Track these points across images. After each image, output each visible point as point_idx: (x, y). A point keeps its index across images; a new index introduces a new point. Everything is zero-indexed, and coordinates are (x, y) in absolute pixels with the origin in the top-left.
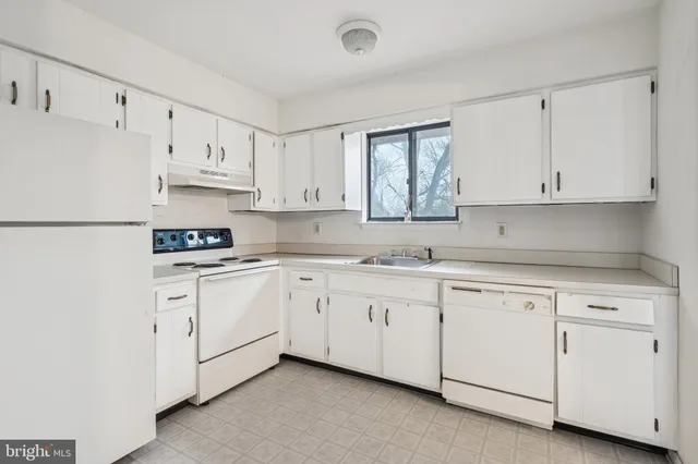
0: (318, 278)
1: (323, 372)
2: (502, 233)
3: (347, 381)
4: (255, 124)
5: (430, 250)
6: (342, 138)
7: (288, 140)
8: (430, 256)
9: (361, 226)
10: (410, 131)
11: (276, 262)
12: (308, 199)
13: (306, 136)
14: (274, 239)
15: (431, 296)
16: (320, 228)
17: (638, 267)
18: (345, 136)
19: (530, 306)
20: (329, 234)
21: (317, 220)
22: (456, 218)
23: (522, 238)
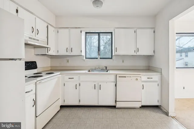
0: (76, 78)
1: (77, 108)
2: (123, 62)
3: (86, 109)
4: (49, 23)
5: (106, 67)
6: (81, 32)
7: (60, 30)
8: (106, 69)
9: (84, 60)
10: (99, 34)
11: (59, 73)
12: (68, 51)
13: (67, 30)
14: (49, 65)
15: (113, 80)
16: (69, 61)
17: (149, 69)
18: (82, 32)
19: (137, 79)
20: (72, 63)
21: (68, 58)
22: (112, 58)
23: (128, 63)
